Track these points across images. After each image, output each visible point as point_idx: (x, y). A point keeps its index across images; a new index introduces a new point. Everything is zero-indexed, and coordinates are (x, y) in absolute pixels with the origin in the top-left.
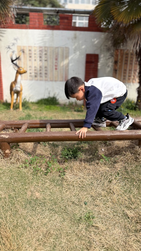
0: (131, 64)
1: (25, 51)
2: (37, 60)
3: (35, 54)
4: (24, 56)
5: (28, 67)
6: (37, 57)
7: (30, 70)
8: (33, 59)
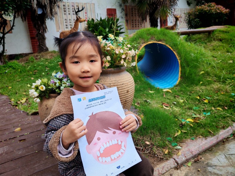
0: (135, 16)
1: (60, 6)
2: (70, 14)
3: (69, 9)
4: (60, 10)
5: (64, 20)
6: (70, 11)
7: (66, 22)
8: (68, 13)
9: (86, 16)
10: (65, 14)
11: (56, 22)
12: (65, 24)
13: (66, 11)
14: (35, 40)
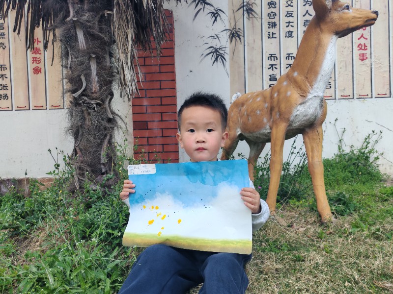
1: (254, 8)
2: (294, 34)
3: (289, 14)
4: (253, 23)
5: (265, 58)
6: (295, 24)
7: (272, 65)
8: (284, 29)
9: (362, 36)
10: (271, 36)
11: (231, 67)
12: (267, 73)
13: (277, 23)
14: (146, 133)
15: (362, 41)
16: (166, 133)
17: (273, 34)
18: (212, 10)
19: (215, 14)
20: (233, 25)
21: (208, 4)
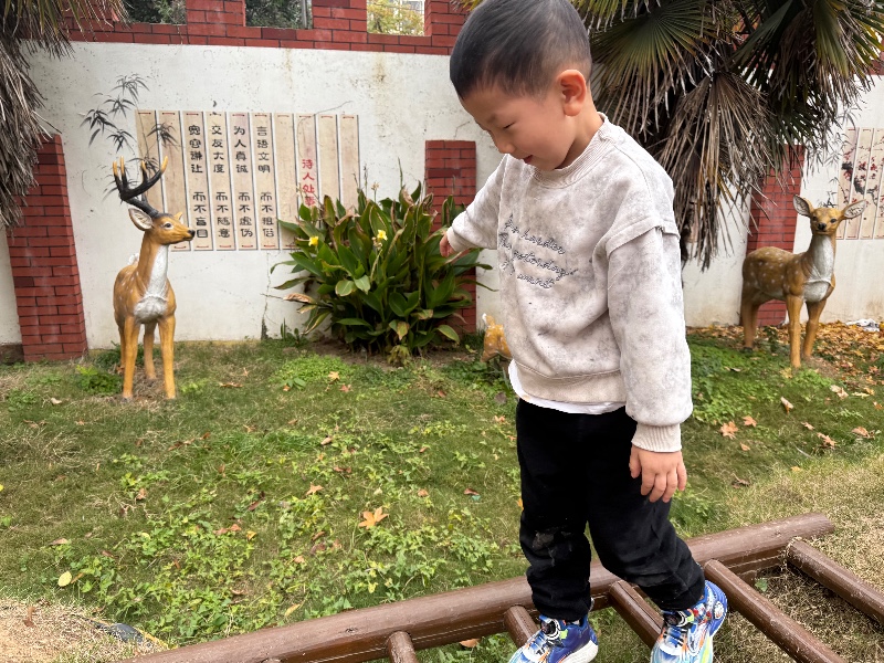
1: (172, 133)
2: (225, 169)
3: (217, 144)
4: (171, 152)
5: (189, 197)
6: (225, 156)
7: (199, 207)
8: (211, 163)
9: (308, 175)
10: (196, 169)
12: (193, 215)
13: (203, 153)
14: (34, 292)
15: (308, 181)
16: (60, 291)
17: (198, 167)
18: (115, 131)
19: (120, 138)
20: (144, 152)
21: (108, 124)
